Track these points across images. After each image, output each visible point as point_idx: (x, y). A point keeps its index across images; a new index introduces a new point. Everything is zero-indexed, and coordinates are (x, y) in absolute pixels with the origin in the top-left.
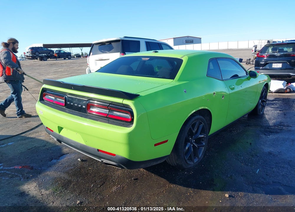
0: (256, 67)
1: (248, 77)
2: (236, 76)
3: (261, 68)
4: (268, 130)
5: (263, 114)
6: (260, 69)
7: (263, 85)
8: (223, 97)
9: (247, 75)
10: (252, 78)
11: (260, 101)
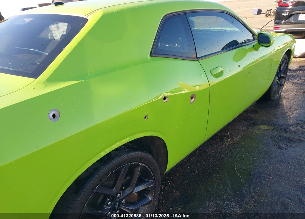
0: (276, 21)
1: (255, 44)
2: (233, 45)
3: (284, 21)
4: (285, 135)
5: (280, 97)
6: (281, 24)
7: (283, 53)
8: (192, 98)
9: (254, 39)
10: (261, 47)
11: (277, 78)
